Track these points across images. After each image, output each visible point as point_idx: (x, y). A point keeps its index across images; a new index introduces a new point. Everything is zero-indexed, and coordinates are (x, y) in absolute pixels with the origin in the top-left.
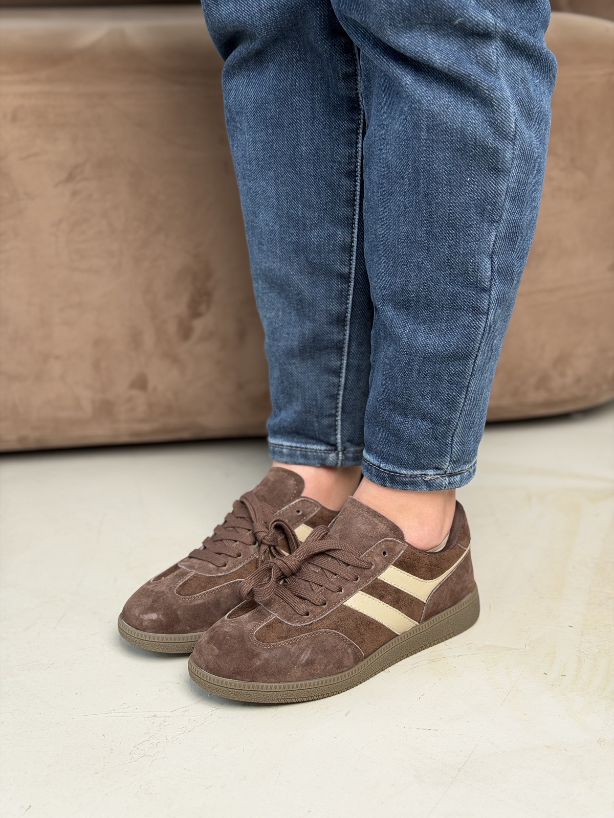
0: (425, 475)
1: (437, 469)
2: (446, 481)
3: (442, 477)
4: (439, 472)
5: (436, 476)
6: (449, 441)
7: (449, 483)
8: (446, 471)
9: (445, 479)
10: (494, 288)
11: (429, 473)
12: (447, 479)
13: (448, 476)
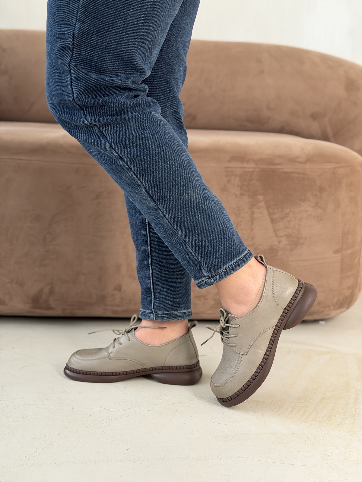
0: (203, 280)
1: (205, 277)
2: (212, 280)
3: (210, 279)
4: (207, 278)
5: (207, 280)
6: (199, 265)
7: (214, 280)
8: (209, 277)
9: (211, 279)
10: (160, 207)
11: (204, 279)
12: (212, 279)
13: (212, 278)
